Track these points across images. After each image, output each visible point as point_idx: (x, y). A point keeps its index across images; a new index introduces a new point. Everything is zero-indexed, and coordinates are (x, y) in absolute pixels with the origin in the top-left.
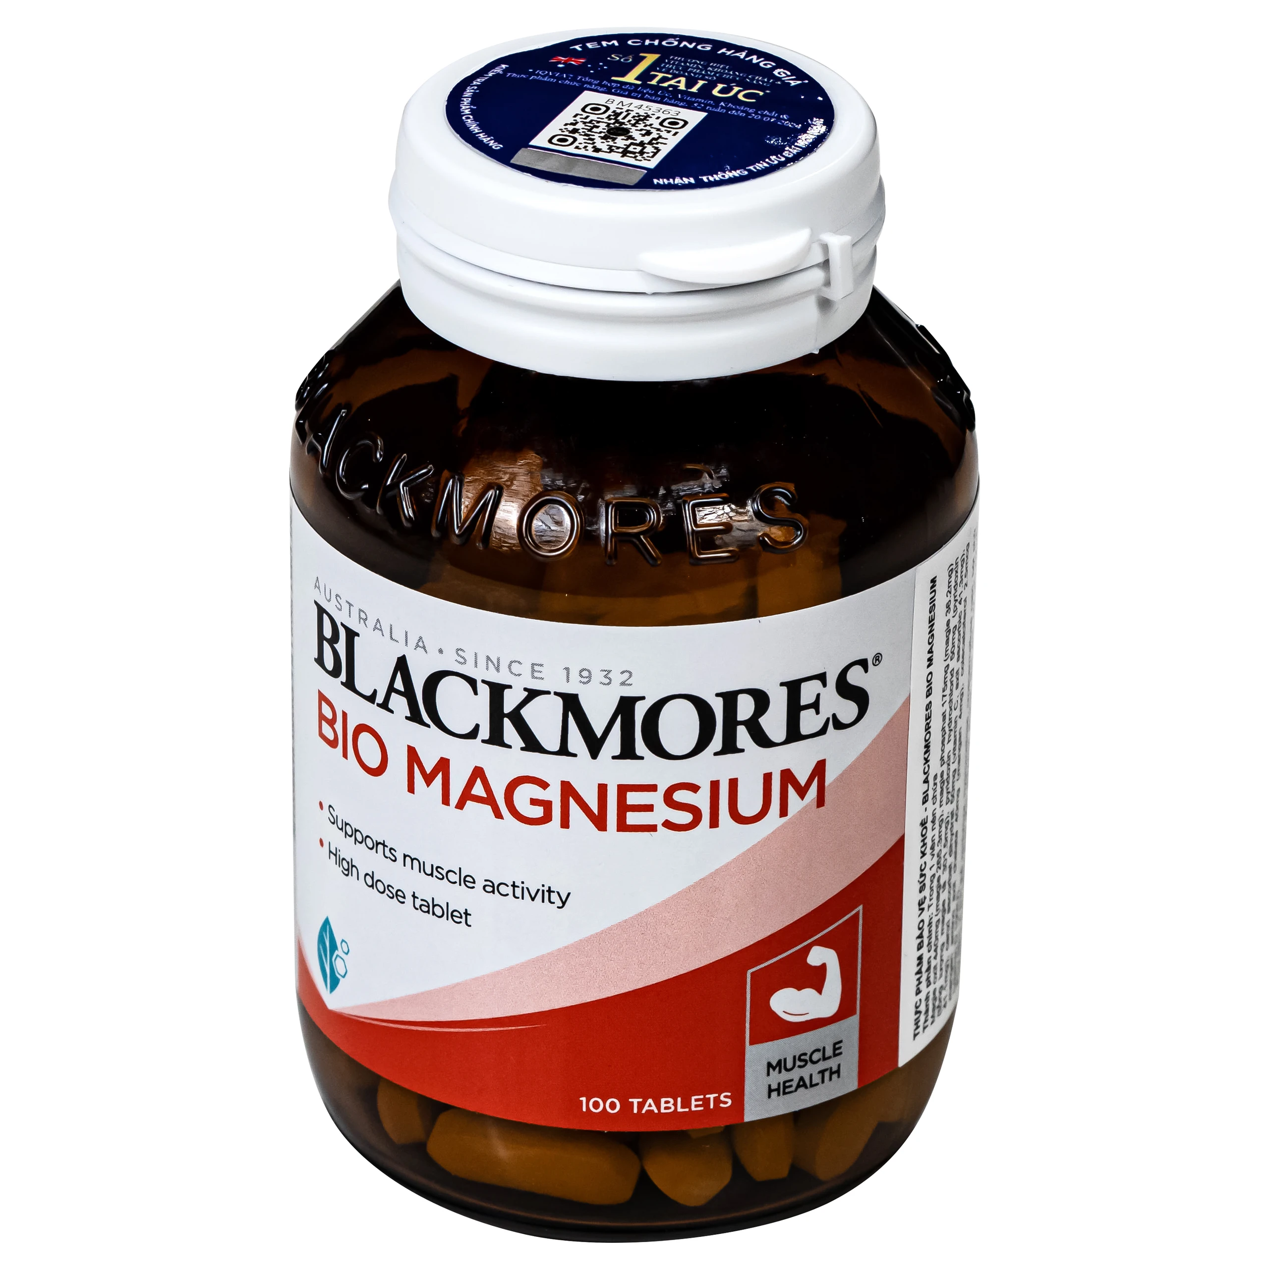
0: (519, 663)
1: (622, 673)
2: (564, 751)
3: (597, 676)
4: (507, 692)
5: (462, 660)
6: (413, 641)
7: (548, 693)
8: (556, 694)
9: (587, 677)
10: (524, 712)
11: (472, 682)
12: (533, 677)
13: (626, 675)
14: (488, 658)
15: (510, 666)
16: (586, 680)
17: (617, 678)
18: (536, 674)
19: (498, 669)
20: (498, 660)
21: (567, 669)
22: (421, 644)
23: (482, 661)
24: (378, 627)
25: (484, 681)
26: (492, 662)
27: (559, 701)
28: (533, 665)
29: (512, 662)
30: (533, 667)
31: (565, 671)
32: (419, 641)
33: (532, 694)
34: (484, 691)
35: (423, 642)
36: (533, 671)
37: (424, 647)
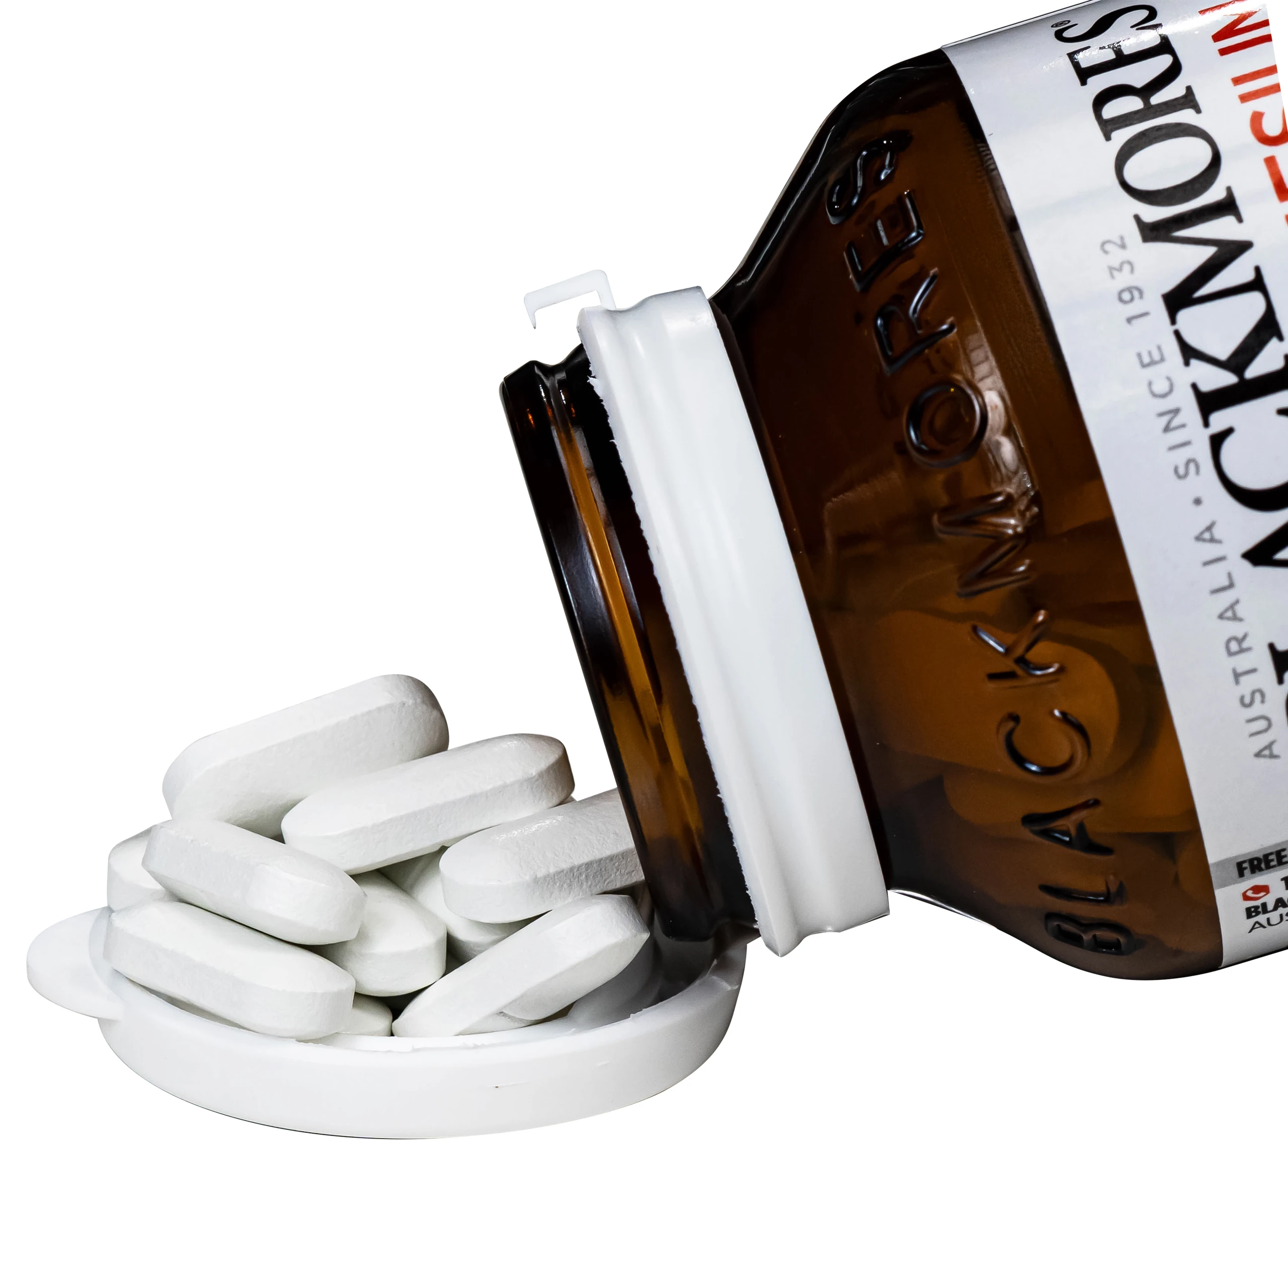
0: (1150, 384)
1: (1106, 252)
2: (1257, 284)
3: (1124, 279)
4: (1205, 387)
5: (1192, 467)
6: (1212, 551)
7: (1177, 334)
8: (1173, 321)
9: (1131, 293)
10: (1223, 354)
11: (1217, 441)
12: (1162, 359)
13: (1108, 247)
14: (1167, 429)
15: (1164, 396)
16: (1136, 294)
17: (1116, 256)
18: (1157, 357)
19: (1176, 411)
20: (1161, 415)
21: (1129, 320)
22: (1207, 536)
23: (1176, 437)
24: (1230, 614)
25: (1206, 424)
26: (1169, 422)
27: (1184, 315)
28: (1144, 366)
29: (1155, 395)
30: (1148, 365)
31: (1134, 322)
32: (1204, 540)
33: (1189, 353)
34: (1220, 420)
35: (1202, 533)
36: (1152, 363)
37: (1209, 528)
